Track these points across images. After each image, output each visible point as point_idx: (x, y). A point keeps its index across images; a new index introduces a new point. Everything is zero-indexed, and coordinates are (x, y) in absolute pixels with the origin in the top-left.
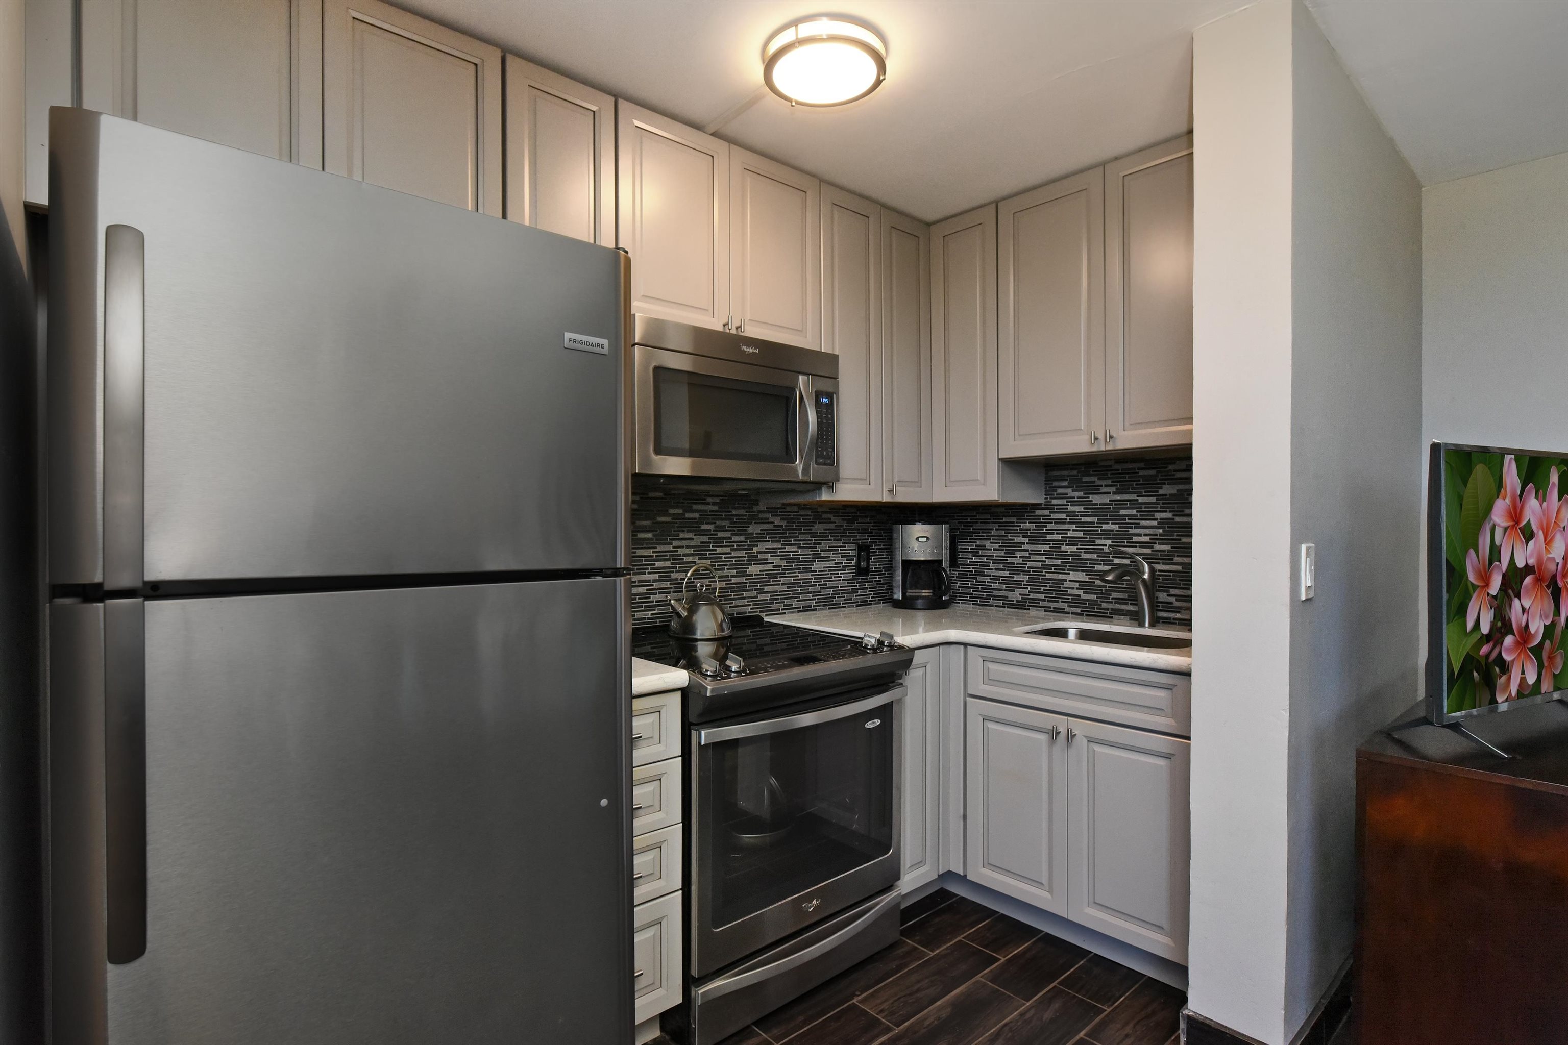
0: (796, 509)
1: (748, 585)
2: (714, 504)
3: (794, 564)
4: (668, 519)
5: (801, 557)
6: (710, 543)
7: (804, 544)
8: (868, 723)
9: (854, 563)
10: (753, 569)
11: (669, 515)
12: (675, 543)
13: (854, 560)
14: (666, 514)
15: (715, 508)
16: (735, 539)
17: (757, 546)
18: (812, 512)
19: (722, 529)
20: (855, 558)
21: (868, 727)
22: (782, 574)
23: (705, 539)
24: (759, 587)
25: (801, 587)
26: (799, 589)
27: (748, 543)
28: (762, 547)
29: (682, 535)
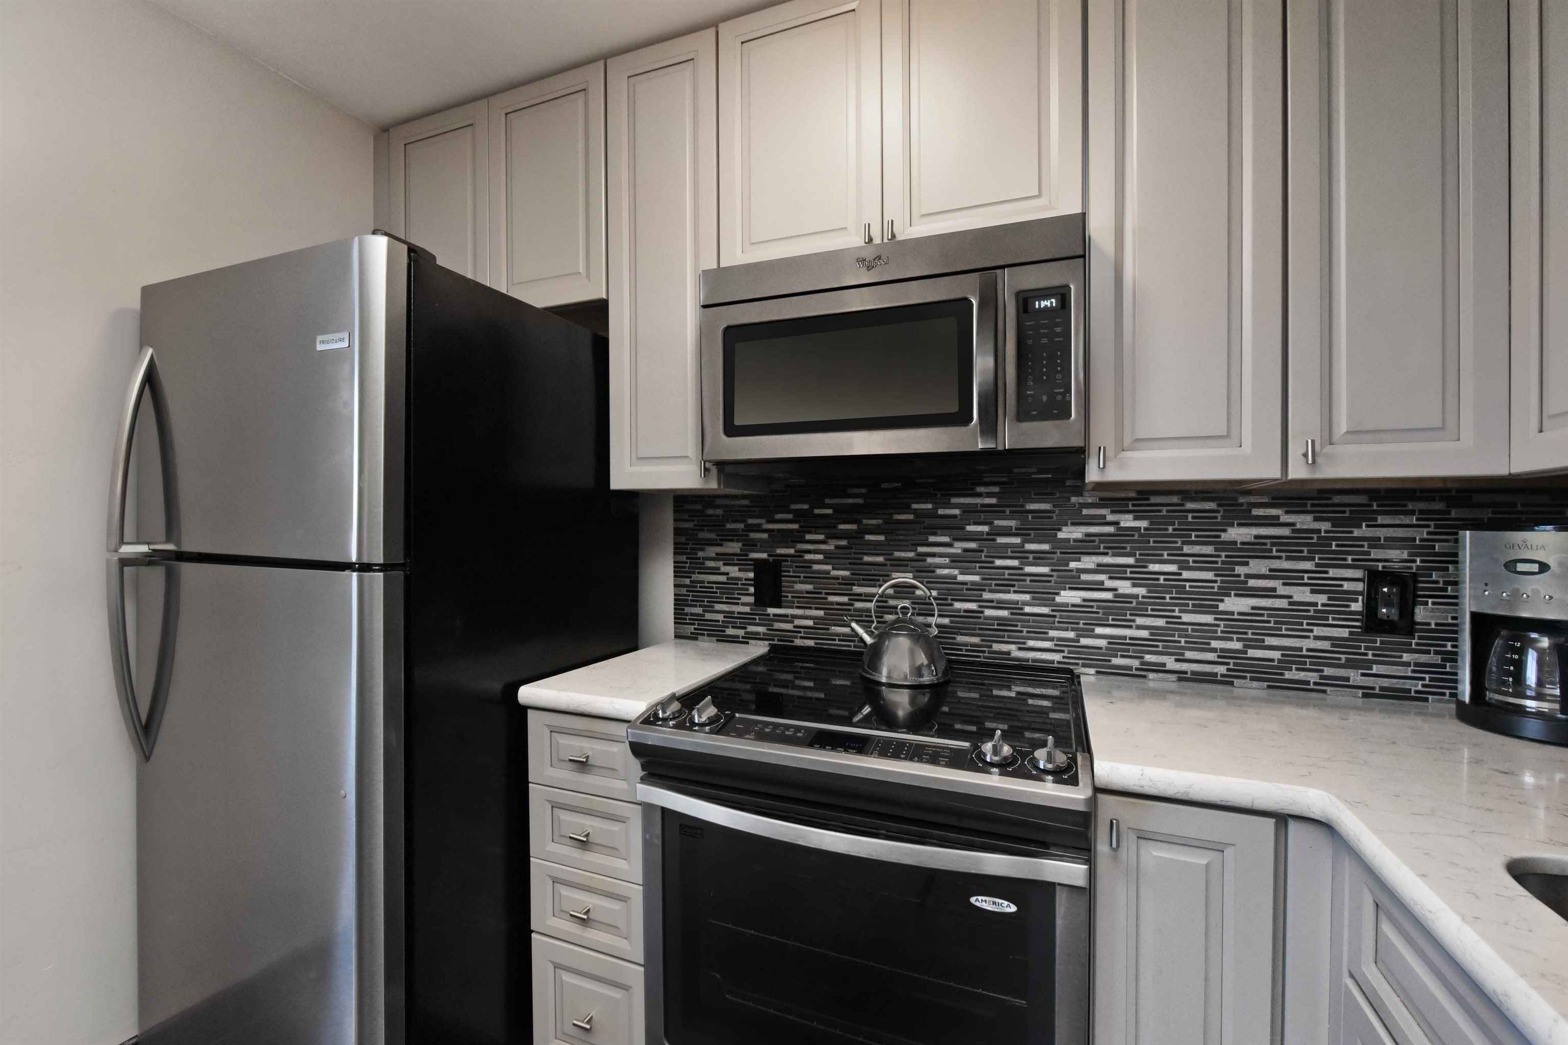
0: (1175, 499)
1: (1057, 620)
2: (989, 495)
3: (1168, 596)
4: (911, 517)
5: (1188, 584)
6: (982, 551)
7: (1194, 562)
8: (980, 898)
9: (1357, 606)
10: (1069, 597)
11: (915, 512)
12: (921, 549)
13: (1356, 601)
14: (906, 508)
15: (993, 501)
16: (1029, 547)
17: (1079, 560)
18: (1219, 505)
19: (1007, 532)
20: (1360, 598)
21: (978, 904)
22: (1140, 611)
23: (973, 545)
24: (1081, 626)
25: (1186, 636)
26: (1183, 640)
27: (1059, 554)
28: (1089, 562)
29: (932, 539)
